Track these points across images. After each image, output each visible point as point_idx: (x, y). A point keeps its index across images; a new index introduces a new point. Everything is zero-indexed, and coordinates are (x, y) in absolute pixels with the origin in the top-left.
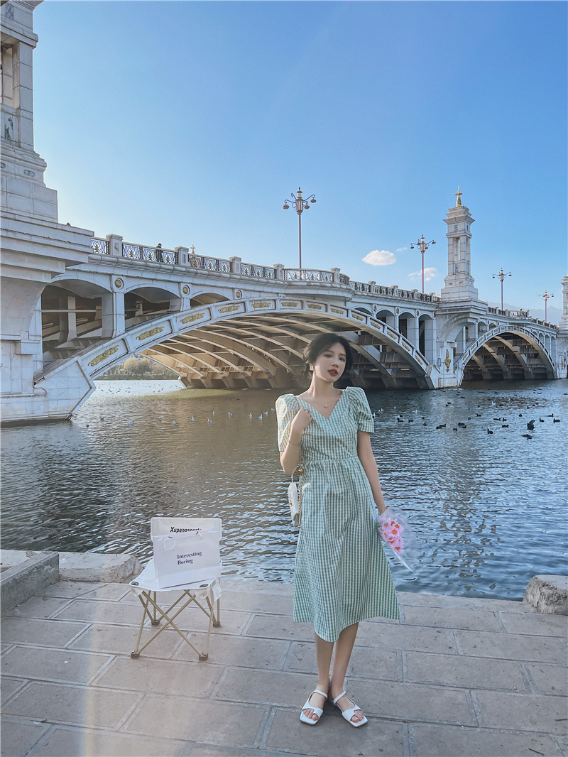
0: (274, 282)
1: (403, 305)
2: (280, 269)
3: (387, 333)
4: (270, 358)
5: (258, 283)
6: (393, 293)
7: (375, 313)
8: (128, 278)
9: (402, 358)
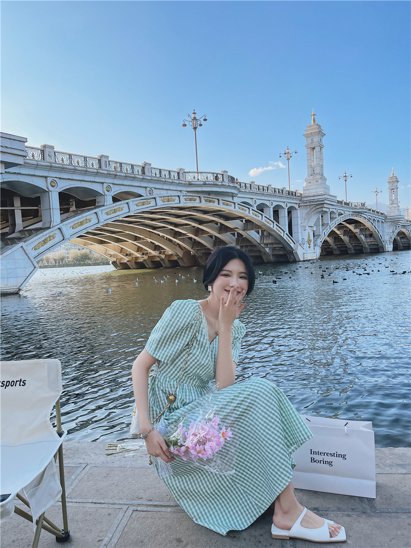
0: (178, 182)
1: (275, 199)
2: (182, 172)
3: (265, 219)
4: (179, 244)
5: (165, 183)
6: (268, 190)
7: (255, 206)
8: (60, 180)
9: (276, 239)
